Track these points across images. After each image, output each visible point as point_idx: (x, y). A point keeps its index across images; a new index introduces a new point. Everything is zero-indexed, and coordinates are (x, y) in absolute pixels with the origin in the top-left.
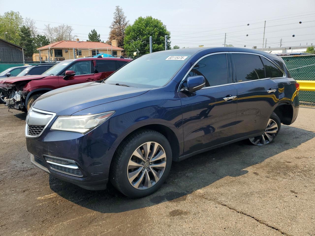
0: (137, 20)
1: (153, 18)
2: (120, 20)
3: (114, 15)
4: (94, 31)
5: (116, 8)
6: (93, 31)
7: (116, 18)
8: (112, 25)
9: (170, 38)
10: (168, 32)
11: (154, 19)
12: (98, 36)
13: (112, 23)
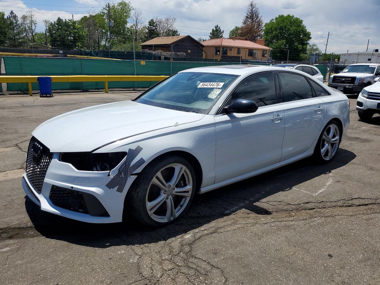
1: (295, 17)
2: (253, 16)
5: (250, 3)
6: (216, 26)
7: (249, 14)
9: (310, 38)
10: (309, 32)
11: (297, 18)
12: (222, 31)
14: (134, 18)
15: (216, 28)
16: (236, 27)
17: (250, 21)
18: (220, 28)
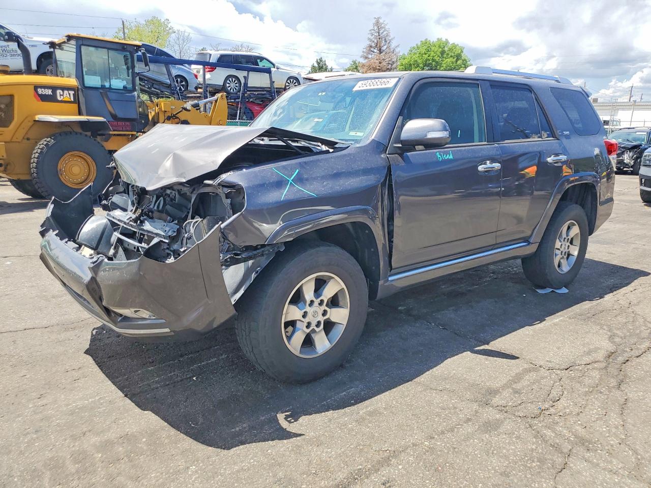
0: (419, 44)
1: (451, 42)
2: (381, 43)
3: (369, 34)
4: (321, 60)
5: (374, 21)
6: (319, 61)
7: (373, 39)
8: (363, 52)
11: (454, 44)
13: (364, 48)
14: (177, 47)
15: (319, 64)
16: (355, 62)
17: (375, 51)
18: (325, 64)
